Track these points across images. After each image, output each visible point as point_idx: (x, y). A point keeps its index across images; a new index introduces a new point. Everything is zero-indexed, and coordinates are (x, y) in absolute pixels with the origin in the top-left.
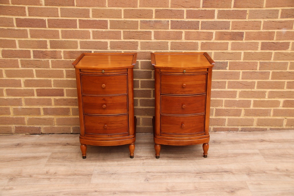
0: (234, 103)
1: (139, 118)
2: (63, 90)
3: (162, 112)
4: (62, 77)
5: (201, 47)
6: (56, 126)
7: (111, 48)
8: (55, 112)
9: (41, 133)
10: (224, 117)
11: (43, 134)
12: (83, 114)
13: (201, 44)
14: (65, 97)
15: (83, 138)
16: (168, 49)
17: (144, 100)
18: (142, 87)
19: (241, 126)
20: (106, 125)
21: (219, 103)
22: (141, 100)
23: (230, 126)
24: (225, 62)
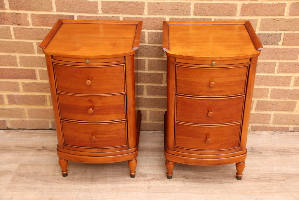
0: (286, 94)
1: (146, 111)
2: (34, 70)
3: (178, 119)
4: (32, 52)
5: (241, 11)
6: (27, 119)
7: (104, 12)
8: (24, 100)
9: (6, 128)
10: (268, 112)
11: (10, 129)
12: (61, 119)
13: (242, 6)
14: (38, 81)
15: (61, 150)
16: (190, 15)
17: (152, 87)
18: (149, 69)
19: (294, 124)
20: (94, 137)
21: (263, 93)
22: (148, 87)
23: (276, 124)
24: (277, 34)
